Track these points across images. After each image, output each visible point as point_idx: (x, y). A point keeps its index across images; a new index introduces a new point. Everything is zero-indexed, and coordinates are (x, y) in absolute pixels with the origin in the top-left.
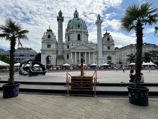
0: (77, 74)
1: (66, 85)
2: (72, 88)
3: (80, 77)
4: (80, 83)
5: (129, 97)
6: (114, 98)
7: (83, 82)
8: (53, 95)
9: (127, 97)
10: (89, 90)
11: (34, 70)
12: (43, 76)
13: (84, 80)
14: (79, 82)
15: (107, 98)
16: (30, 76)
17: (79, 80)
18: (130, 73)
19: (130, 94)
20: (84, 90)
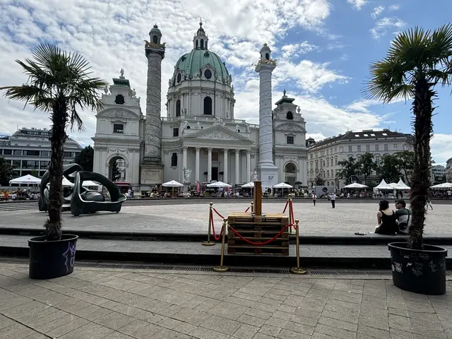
0: (242, 209)
1: (207, 240)
2: (230, 250)
3: (252, 220)
4: (252, 235)
5: (395, 274)
6: (350, 277)
7: (262, 231)
8: (177, 269)
9: (387, 274)
10: (280, 255)
11: (88, 197)
12: (114, 216)
13: (265, 228)
14: (251, 231)
15: (331, 276)
16: (76, 214)
17: (252, 227)
18: (380, 210)
19: (399, 265)
20: (264, 254)
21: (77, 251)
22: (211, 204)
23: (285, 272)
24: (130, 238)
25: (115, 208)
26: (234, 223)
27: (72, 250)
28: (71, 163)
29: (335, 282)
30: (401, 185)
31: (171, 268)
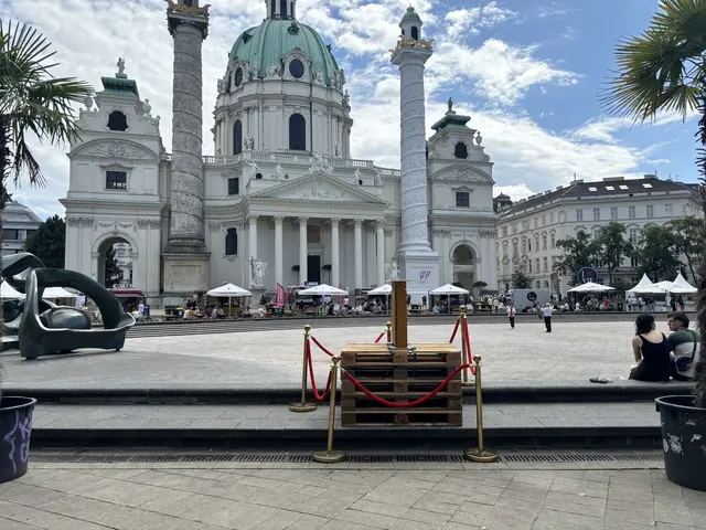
0: (368, 338)
1: (300, 401)
2: (345, 419)
3: (390, 358)
4: (390, 388)
5: (671, 458)
6: (582, 464)
8: (240, 459)
9: (655, 458)
10: (444, 426)
11: (56, 320)
12: (111, 358)
13: (413, 372)
14: (387, 380)
15: (544, 465)
16: (31, 357)
17: (389, 373)
18: (638, 333)
19: (676, 439)
20: (414, 426)
21: (33, 430)
22: (307, 329)
23: (454, 459)
24: (144, 399)
25: (113, 342)
26: (355, 365)
27: (23, 429)
28: (17, 251)
29: (551, 475)
30: (681, 286)
31: (229, 458)
